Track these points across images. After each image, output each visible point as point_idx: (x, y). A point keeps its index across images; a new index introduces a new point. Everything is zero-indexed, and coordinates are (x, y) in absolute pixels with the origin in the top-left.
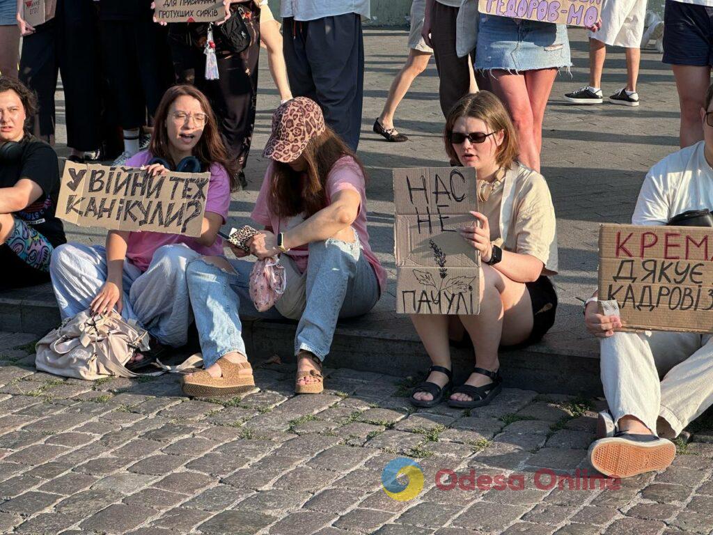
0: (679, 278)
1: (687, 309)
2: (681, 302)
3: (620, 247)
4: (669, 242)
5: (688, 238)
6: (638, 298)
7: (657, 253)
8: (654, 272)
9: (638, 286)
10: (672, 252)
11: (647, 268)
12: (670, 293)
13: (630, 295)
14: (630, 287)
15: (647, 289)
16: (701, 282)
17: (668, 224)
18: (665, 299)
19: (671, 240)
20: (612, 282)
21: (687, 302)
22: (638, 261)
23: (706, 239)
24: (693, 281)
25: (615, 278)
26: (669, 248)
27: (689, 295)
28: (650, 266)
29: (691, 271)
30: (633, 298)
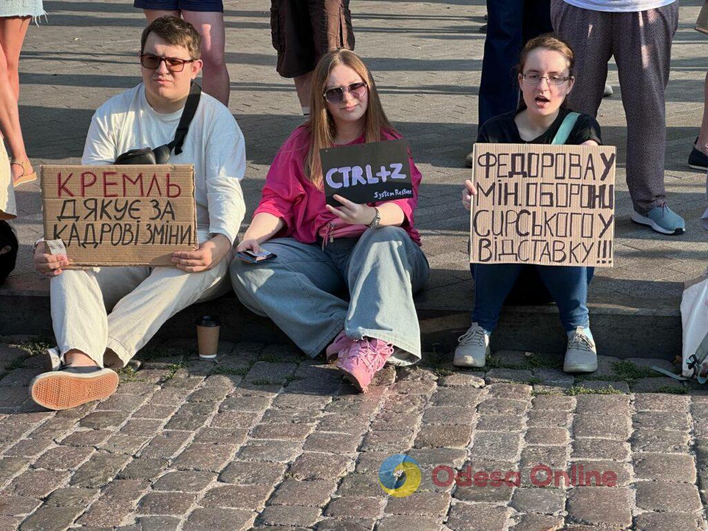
0: (119, 215)
1: (128, 243)
2: (122, 238)
3: (61, 187)
4: (108, 181)
5: (124, 176)
6: (82, 236)
7: (96, 192)
8: (95, 210)
9: (81, 224)
10: (111, 190)
11: (89, 207)
12: (111, 230)
13: (74, 234)
14: (74, 226)
15: (90, 227)
16: (139, 218)
17: (115, 163)
18: (107, 236)
19: (109, 179)
20: (57, 222)
21: (128, 237)
22: (80, 200)
23: (140, 176)
24: (131, 217)
25: (60, 218)
26: (107, 186)
27: (129, 230)
28: (91, 205)
29: (129, 208)
30: (77, 236)
